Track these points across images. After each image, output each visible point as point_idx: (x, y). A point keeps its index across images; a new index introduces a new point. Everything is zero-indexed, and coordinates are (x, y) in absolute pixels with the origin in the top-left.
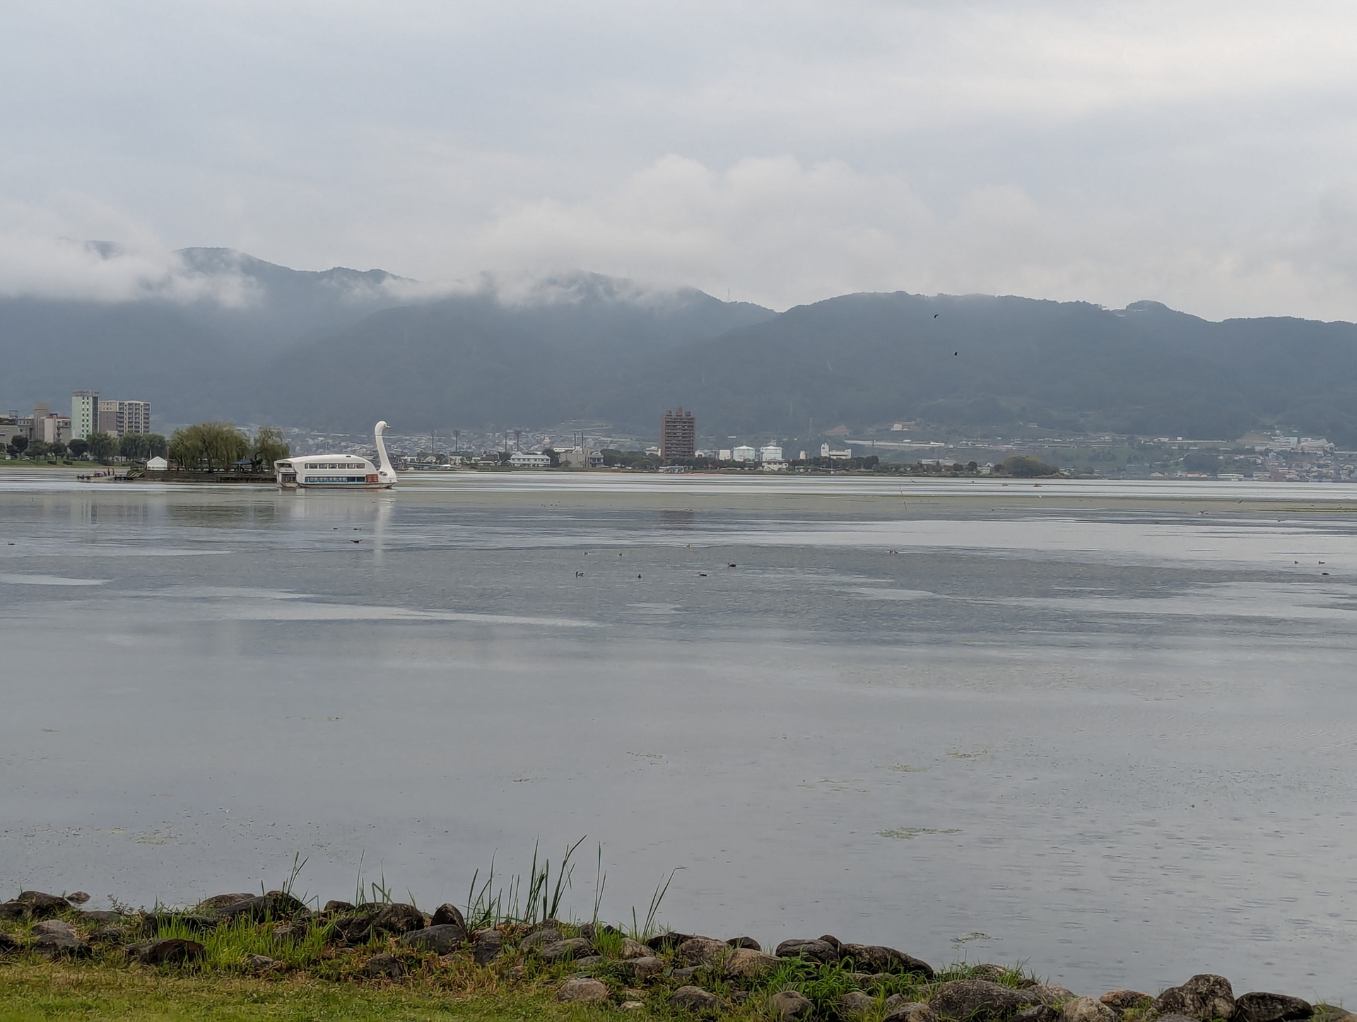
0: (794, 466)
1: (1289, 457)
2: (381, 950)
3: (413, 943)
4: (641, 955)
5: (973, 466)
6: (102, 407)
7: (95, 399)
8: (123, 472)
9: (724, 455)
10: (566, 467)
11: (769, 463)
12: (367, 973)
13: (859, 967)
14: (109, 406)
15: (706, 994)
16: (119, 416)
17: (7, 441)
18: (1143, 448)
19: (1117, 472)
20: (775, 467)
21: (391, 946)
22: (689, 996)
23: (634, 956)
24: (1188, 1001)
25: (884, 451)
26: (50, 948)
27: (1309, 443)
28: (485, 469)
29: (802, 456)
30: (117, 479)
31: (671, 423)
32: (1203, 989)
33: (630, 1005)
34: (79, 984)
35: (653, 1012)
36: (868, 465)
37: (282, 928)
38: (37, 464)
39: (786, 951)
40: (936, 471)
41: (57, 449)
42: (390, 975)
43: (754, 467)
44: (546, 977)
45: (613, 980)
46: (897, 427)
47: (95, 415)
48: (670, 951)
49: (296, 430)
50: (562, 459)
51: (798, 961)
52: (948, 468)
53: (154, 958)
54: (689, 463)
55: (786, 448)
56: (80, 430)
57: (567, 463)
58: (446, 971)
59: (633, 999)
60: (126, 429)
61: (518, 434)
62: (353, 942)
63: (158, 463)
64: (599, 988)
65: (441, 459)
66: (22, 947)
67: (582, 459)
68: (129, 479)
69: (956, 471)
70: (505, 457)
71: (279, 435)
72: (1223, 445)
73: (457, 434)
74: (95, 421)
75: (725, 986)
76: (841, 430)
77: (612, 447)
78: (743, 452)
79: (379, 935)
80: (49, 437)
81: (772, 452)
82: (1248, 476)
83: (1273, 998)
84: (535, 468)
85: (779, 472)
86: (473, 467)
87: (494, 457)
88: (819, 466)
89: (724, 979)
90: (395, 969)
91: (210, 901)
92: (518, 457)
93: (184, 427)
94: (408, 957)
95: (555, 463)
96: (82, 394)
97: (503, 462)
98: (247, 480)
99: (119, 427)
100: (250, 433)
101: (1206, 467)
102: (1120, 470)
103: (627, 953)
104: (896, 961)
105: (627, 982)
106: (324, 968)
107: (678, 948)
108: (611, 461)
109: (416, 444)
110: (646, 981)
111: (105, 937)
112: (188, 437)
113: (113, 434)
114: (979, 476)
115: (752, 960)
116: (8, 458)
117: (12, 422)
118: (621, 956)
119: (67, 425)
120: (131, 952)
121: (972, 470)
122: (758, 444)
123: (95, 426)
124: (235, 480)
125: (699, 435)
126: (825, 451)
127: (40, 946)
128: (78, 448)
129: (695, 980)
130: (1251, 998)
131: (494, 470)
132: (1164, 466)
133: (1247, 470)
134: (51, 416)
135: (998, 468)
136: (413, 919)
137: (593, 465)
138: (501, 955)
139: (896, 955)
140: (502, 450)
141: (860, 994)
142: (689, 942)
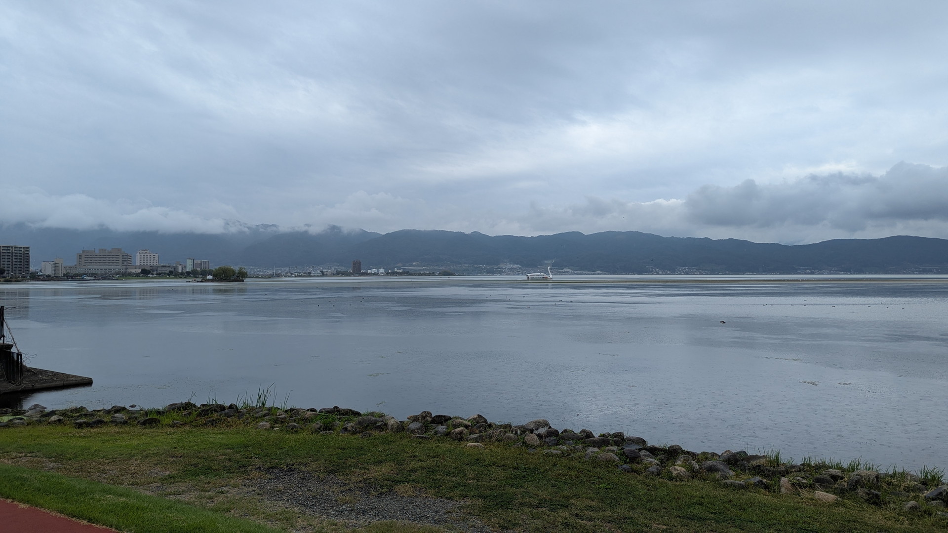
0: (387, 274)
1: (511, 269)
2: (212, 417)
3: (221, 415)
4: (282, 415)
5: (434, 273)
6: (195, 262)
7: (193, 260)
8: (200, 280)
9: (369, 271)
10: (326, 275)
11: (381, 273)
12: (206, 424)
13: (340, 415)
14: (198, 262)
15: (296, 425)
16: (201, 264)
17: (168, 272)
18: (476, 268)
19: (469, 274)
20: (382, 274)
21: (215, 416)
22: (291, 425)
23: (279, 415)
24: (420, 418)
25: (411, 270)
26: (115, 422)
27: (515, 266)
28: (304, 276)
29: (390, 271)
30: (198, 282)
31: (354, 263)
32: (424, 415)
33: (275, 429)
34: (118, 433)
35: (281, 431)
36: (407, 273)
37: (185, 412)
38: (176, 278)
39: (321, 411)
40: (424, 274)
41: (182, 274)
42: (212, 424)
43: (377, 274)
44: (255, 422)
45: (272, 422)
46: (414, 263)
47: (193, 264)
48: (289, 413)
49: (251, 267)
50: (325, 273)
51: (323, 414)
52: (427, 274)
53: (144, 423)
54: (359, 274)
55: (385, 269)
56: (189, 268)
57: (327, 274)
58: (229, 422)
59: (277, 427)
60: (203, 268)
61: (313, 267)
62: (205, 415)
63: (210, 277)
64: (268, 425)
65: (292, 274)
66: (107, 422)
67: (330, 273)
68: (201, 282)
69: (429, 274)
70: (310, 273)
71: (244, 269)
72: (495, 267)
73: (296, 267)
74: (193, 266)
75: (303, 422)
76: (400, 264)
77: (339, 270)
78: (374, 271)
79: (212, 413)
80: (180, 271)
81: (382, 270)
82: (501, 274)
83: (442, 416)
84: (318, 276)
85: (384, 276)
86: (301, 276)
87: (306, 273)
88: (394, 274)
89: (303, 420)
90: (213, 423)
91: (169, 405)
92: (313, 273)
93: (217, 267)
94: (219, 419)
95: (323, 274)
96: (190, 259)
97: (309, 275)
98: (236, 281)
99: (201, 267)
100: (236, 268)
101: (491, 272)
102: (470, 273)
103: (278, 414)
104: (351, 412)
105: (276, 422)
106: (194, 424)
107: (292, 413)
108: (338, 274)
109: (285, 270)
110: (281, 422)
111: (132, 418)
112: (219, 270)
113: (199, 269)
114: (435, 275)
115: (310, 414)
116: (168, 276)
117: (169, 267)
118: (276, 415)
119: (185, 267)
120: (139, 422)
121: (433, 274)
122: (378, 269)
123: (193, 267)
124: (232, 281)
125: (362, 266)
126: (396, 270)
127: (112, 422)
128: (188, 273)
129: (295, 421)
130: (436, 416)
131: (306, 277)
132: (480, 272)
133: (501, 273)
134: (180, 265)
135: (440, 273)
136: (222, 408)
137: (333, 275)
138: (245, 417)
139: (351, 410)
140: (309, 271)
141: (337, 422)
142: (295, 411)
